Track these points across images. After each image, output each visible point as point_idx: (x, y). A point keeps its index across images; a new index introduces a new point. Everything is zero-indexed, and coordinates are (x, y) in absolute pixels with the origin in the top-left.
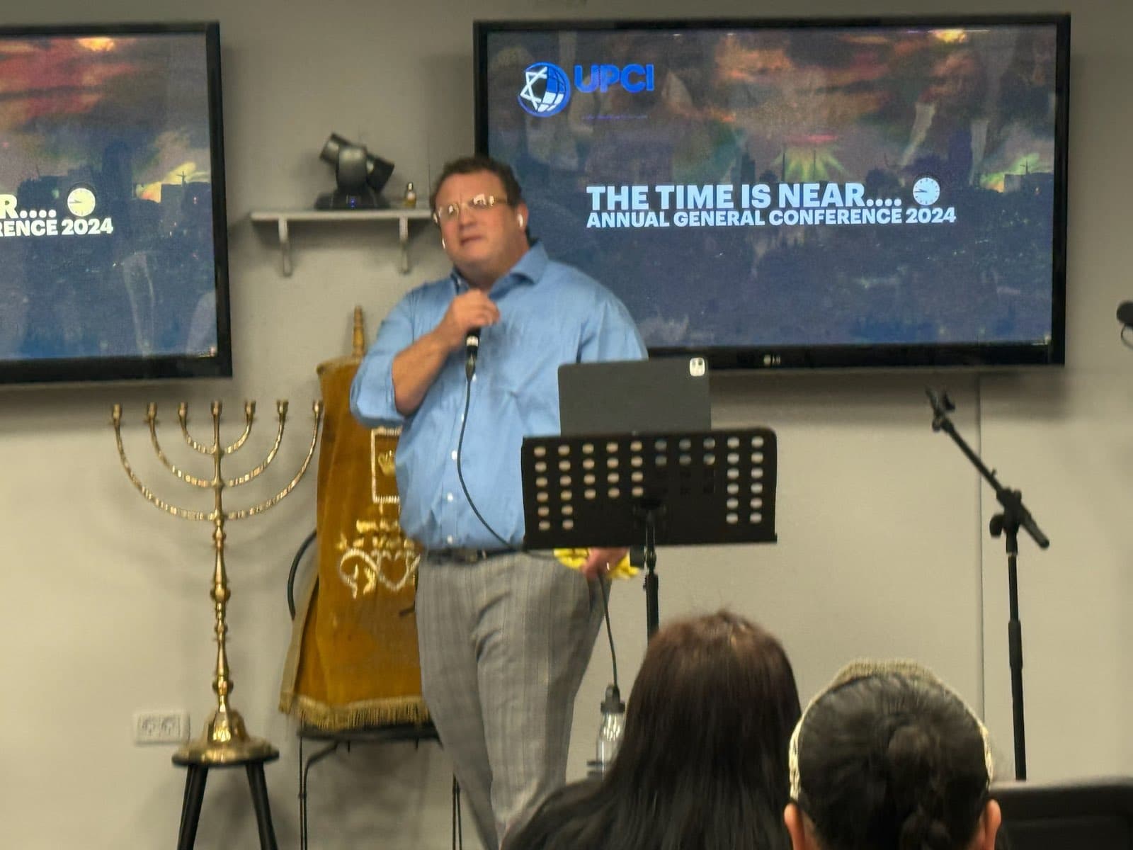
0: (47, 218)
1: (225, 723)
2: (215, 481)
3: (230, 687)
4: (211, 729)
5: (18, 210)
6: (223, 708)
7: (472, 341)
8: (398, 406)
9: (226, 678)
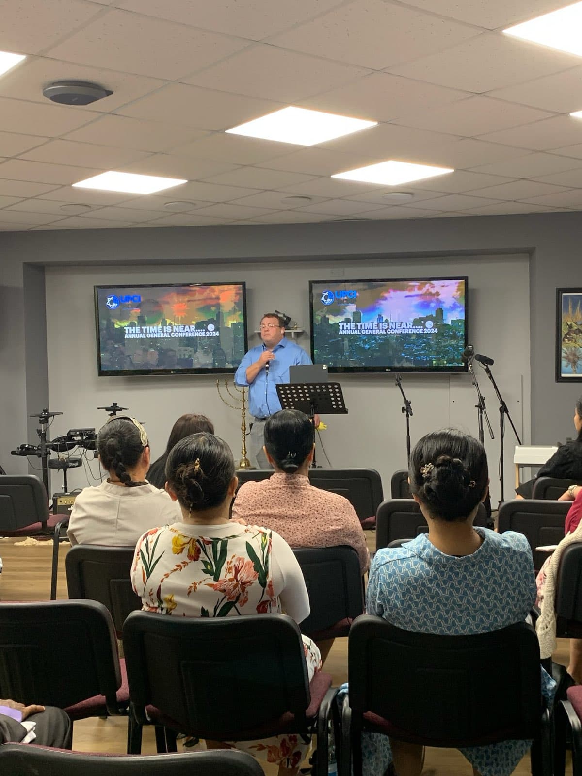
0: (203, 332)
1: (244, 462)
2: (243, 399)
3: (246, 453)
4: (241, 463)
5: (195, 330)
6: (244, 458)
7: (267, 366)
8: (247, 381)
9: (245, 450)
